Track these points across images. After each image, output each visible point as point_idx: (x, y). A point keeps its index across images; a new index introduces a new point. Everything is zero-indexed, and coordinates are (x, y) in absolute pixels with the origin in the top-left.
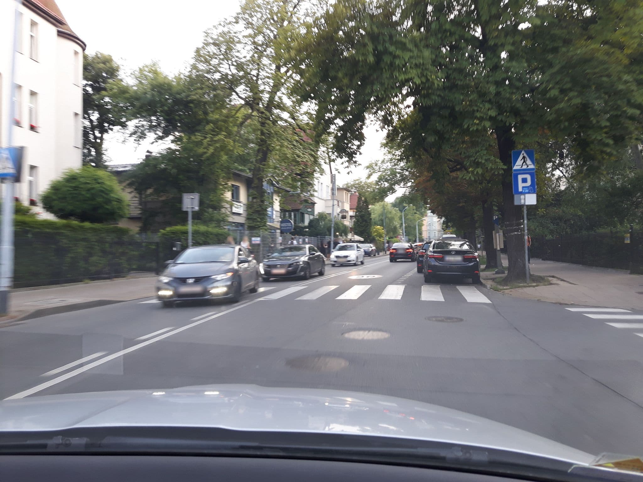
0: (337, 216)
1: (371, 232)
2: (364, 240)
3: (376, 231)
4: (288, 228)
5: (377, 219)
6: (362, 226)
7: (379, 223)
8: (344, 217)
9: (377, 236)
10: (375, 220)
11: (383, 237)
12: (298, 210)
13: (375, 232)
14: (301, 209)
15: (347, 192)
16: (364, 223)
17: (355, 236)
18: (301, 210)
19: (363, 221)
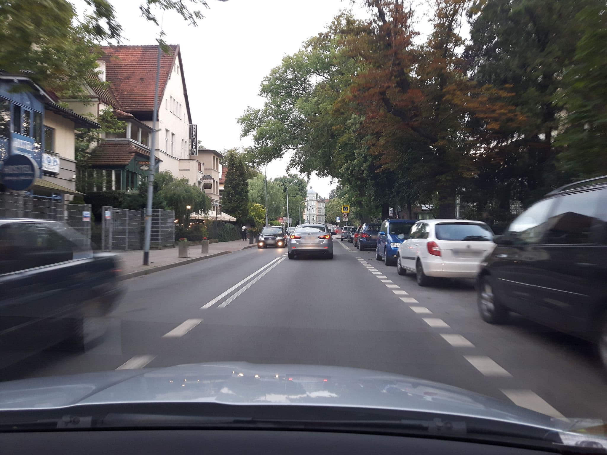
0: (197, 185)
1: (248, 210)
2: (237, 220)
3: (255, 210)
4: (23, 178)
5: (256, 195)
6: (234, 201)
7: (258, 200)
8: (208, 187)
9: (255, 216)
10: (254, 197)
11: (262, 218)
12: (123, 167)
13: (253, 210)
14: (128, 165)
15: (216, 157)
16: (238, 196)
17: (222, 213)
18: (127, 167)
19: (236, 194)
